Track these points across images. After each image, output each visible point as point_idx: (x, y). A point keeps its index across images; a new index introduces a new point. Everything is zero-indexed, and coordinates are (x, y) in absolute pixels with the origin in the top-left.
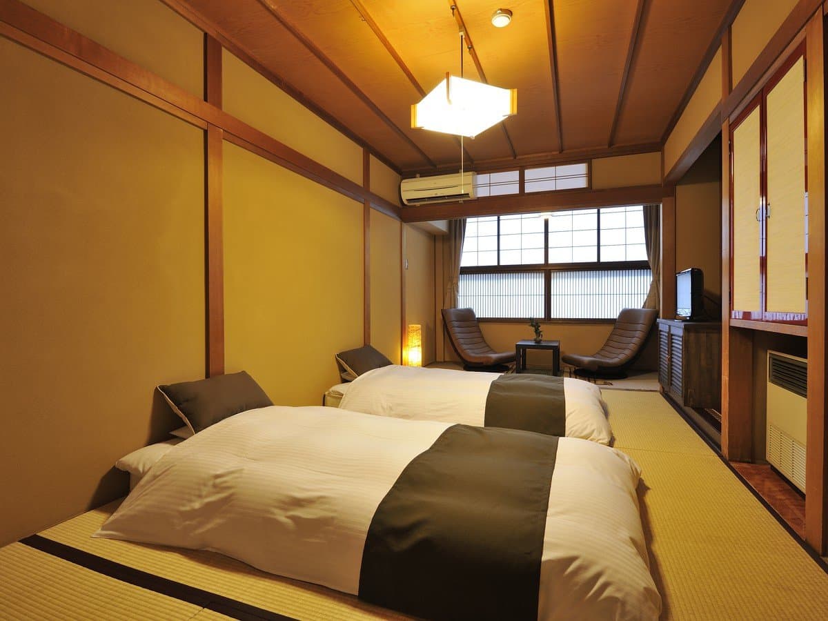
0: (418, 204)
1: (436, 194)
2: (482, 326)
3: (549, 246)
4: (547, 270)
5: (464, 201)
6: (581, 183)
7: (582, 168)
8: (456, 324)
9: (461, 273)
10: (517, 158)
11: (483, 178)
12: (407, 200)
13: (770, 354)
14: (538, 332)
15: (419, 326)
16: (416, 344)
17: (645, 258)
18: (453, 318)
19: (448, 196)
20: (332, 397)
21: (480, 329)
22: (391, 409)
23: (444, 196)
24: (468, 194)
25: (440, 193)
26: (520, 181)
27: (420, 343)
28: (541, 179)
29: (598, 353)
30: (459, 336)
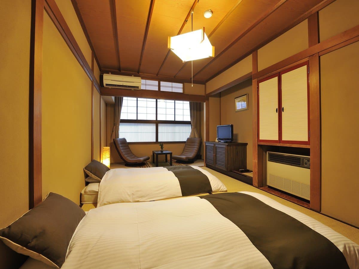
0: (110, 87)
1: (123, 84)
2: (130, 146)
3: (158, 113)
4: (157, 123)
5: (134, 90)
6: (181, 91)
7: (181, 85)
8: (120, 145)
9: (121, 122)
10: (158, 76)
11: (143, 81)
12: (106, 84)
13: (268, 153)
14: (162, 148)
15: (109, 147)
16: (108, 157)
17: (190, 120)
18: (119, 143)
19: (128, 86)
20: (88, 194)
21: (129, 147)
22: (133, 194)
23: (127, 86)
24: (138, 87)
25: (125, 84)
26: (158, 85)
27: (109, 156)
28: (167, 87)
29: (181, 154)
30: (122, 151)
